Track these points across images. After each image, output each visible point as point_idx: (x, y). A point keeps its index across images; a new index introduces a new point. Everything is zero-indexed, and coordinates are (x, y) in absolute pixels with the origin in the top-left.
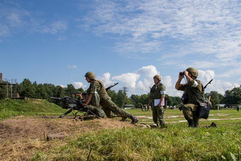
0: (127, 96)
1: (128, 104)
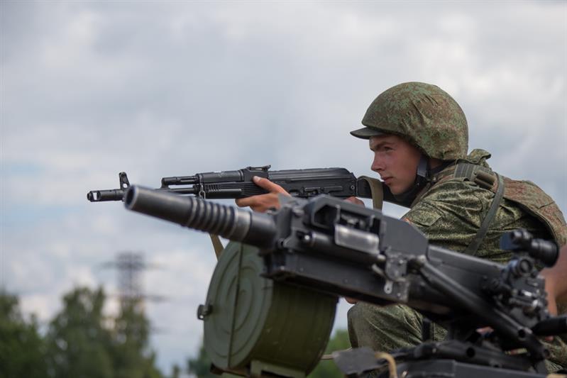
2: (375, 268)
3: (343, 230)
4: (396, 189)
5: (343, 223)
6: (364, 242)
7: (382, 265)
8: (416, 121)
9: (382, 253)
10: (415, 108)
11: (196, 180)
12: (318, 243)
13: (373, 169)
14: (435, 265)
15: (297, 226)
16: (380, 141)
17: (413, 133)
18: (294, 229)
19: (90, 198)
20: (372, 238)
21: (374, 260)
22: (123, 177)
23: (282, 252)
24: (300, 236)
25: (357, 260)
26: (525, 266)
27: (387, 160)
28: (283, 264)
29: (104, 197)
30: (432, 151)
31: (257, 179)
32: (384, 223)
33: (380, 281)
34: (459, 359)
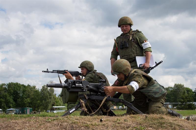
0: (55, 95)
1: (57, 106)
2: (82, 88)
3: (77, 84)
4: (84, 75)
5: (77, 83)
6: (80, 85)
7: (83, 87)
8: (87, 65)
9: (83, 86)
10: (87, 64)
11: (57, 71)
12: (74, 87)
13: (81, 72)
14: (90, 86)
15: (71, 85)
16: (82, 68)
17: (87, 67)
18: (70, 85)
19: (43, 72)
20: (81, 84)
21: (82, 87)
22: (47, 69)
23: (69, 89)
24: (71, 86)
25: (80, 88)
26: (102, 84)
27: (83, 71)
28: (69, 90)
29: (44, 72)
30: (89, 69)
31: (66, 71)
32: (82, 82)
33: (83, 90)
34: (95, 95)
